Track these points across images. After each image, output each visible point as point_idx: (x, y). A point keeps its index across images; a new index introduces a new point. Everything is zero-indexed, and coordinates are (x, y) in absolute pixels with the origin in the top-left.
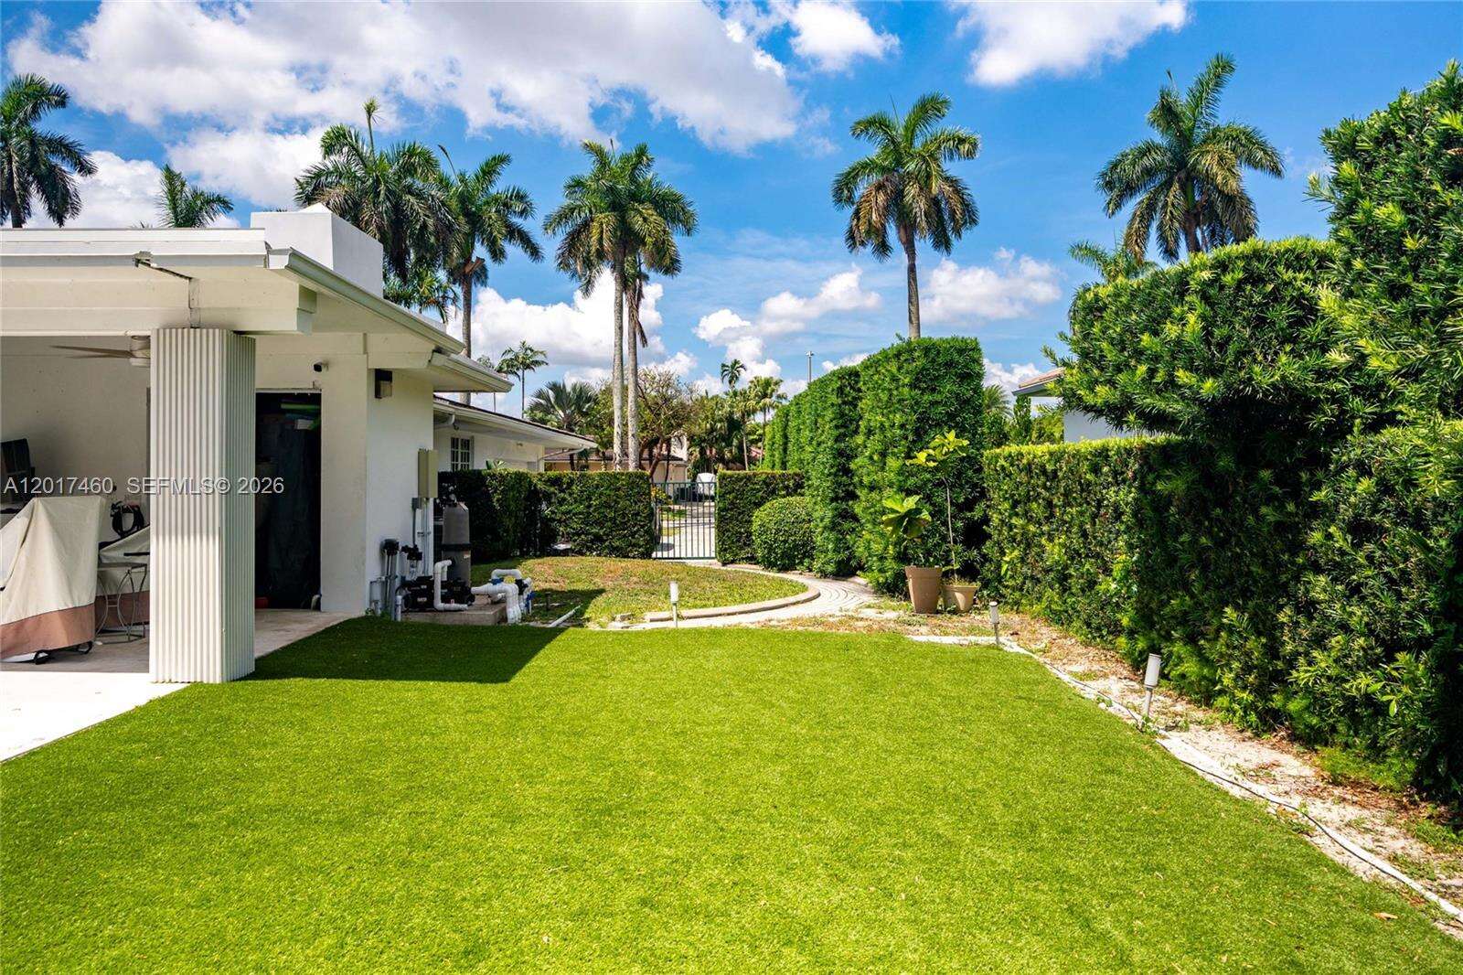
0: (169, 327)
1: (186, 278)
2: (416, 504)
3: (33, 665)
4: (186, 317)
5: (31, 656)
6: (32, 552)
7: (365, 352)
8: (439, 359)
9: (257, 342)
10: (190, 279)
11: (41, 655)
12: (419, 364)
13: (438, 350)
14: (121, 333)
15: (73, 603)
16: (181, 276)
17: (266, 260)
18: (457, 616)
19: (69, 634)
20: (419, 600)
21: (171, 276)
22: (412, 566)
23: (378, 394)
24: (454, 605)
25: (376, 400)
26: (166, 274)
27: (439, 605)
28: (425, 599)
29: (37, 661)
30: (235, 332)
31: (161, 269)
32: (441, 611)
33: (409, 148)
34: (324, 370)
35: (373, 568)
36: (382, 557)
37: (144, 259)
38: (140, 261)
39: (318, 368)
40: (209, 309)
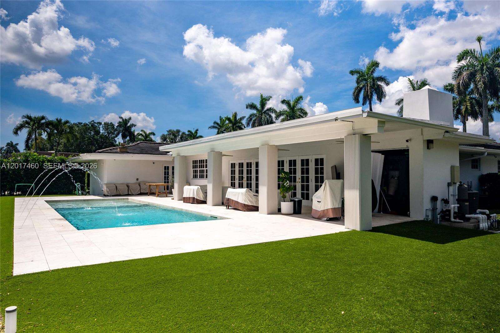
0: (349, 135)
1: (351, 122)
2: (449, 185)
3: (326, 221)
4: (352, 132)
5: (326, 219)
6: (326, 193)
7: (422, 134)
8: (447, 135)
9: (371, 137)
10: (353, 122)
11: (328, 219)
12: (441, 137)
13: (447, 132)
14: (340, 138)
15: (334, 207)
16: (350, 121)
17: (362, 115)
18: (459, 224)
19: (333, 214)
20: (446, 217)
21: (347, 122)
22: (445, 206)
23: (428, 148)
24: (458, 220)
25: (428, 150)
26: (345, 122)
27: (453, 219)
28: (448, 217)
29: (327, 220)
30: (364, 135)
31: (343, 121)
32: (453, 222)
33: (497, 49)
34: (409, 141)
35: (428, 205)
36: (432, 202)
37: (337, 119)
38: (336, 120)
39: (407, 141)
40: (357, 129)
